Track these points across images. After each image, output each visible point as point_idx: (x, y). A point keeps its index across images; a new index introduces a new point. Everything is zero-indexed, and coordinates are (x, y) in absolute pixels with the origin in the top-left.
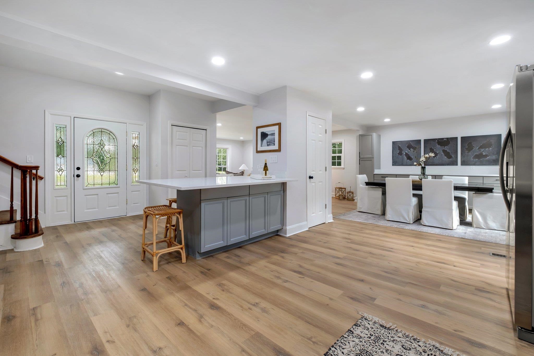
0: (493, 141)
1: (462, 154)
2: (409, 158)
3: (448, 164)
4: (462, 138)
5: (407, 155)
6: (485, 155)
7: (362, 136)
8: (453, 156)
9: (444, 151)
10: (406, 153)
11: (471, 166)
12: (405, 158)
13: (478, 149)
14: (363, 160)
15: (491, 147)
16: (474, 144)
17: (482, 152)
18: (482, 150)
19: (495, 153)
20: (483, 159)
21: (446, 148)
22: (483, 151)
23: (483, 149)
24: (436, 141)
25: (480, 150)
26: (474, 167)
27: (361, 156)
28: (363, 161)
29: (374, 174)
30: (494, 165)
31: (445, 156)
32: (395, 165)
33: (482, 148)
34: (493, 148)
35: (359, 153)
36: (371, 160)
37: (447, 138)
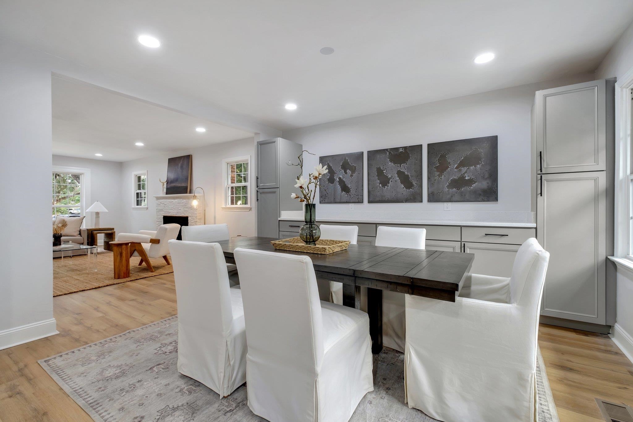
0: (483, 150)
1: (429, 178)
2: (345, 189)
3: (407, 200)
4: (429, 145)
5: (341, 182)
6: (468, 179)
7: (261, 144)
8: (414, 183)
9: (400, 173)
10: (340, 178)
11: (446, 204)
12: (339, 188)
13: (456, 168)
14: (263, 193)
15: (479, 164)
16: (450, 158)
17: (464, 174)
18: (464, 169)
19: (487, 176)
20: (465, 188)
21: (403, 168)
22: (466, 172)
23: (466, 168)
24: (387, 153)
25: (460, 170)
26: (450, 204)
27: (261, 185)
28: (263, 195)
29: (279, 221)
30: (484, 201)
31: (402, 183)
32: (324, 201)
33: (464, 167)
34: (483, 165)
35: (257, 178)
36: (275, 192)
37: (405, 148)
